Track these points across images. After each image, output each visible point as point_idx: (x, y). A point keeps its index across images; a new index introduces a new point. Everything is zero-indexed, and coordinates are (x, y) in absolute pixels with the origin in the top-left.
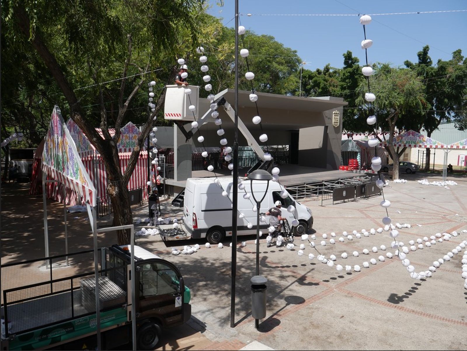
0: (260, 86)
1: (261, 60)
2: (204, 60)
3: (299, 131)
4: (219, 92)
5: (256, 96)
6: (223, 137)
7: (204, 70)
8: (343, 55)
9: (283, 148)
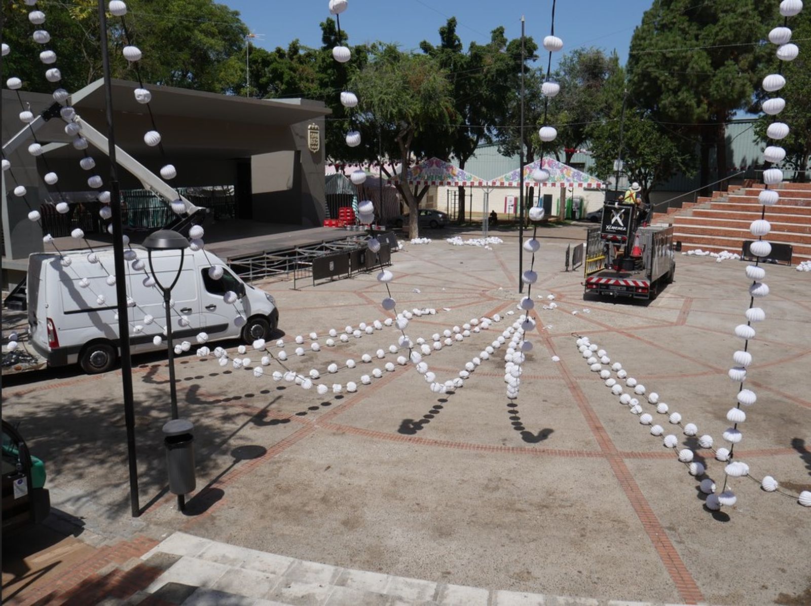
0: (173, 76)
1: (170, 25)
2: (38, 19)
3: (250, 159)
4: (91, 82)
5: (148, 92)
6: (92, 173)
7: (40, 39)
8: (321, 25)
9: (224, 192)
